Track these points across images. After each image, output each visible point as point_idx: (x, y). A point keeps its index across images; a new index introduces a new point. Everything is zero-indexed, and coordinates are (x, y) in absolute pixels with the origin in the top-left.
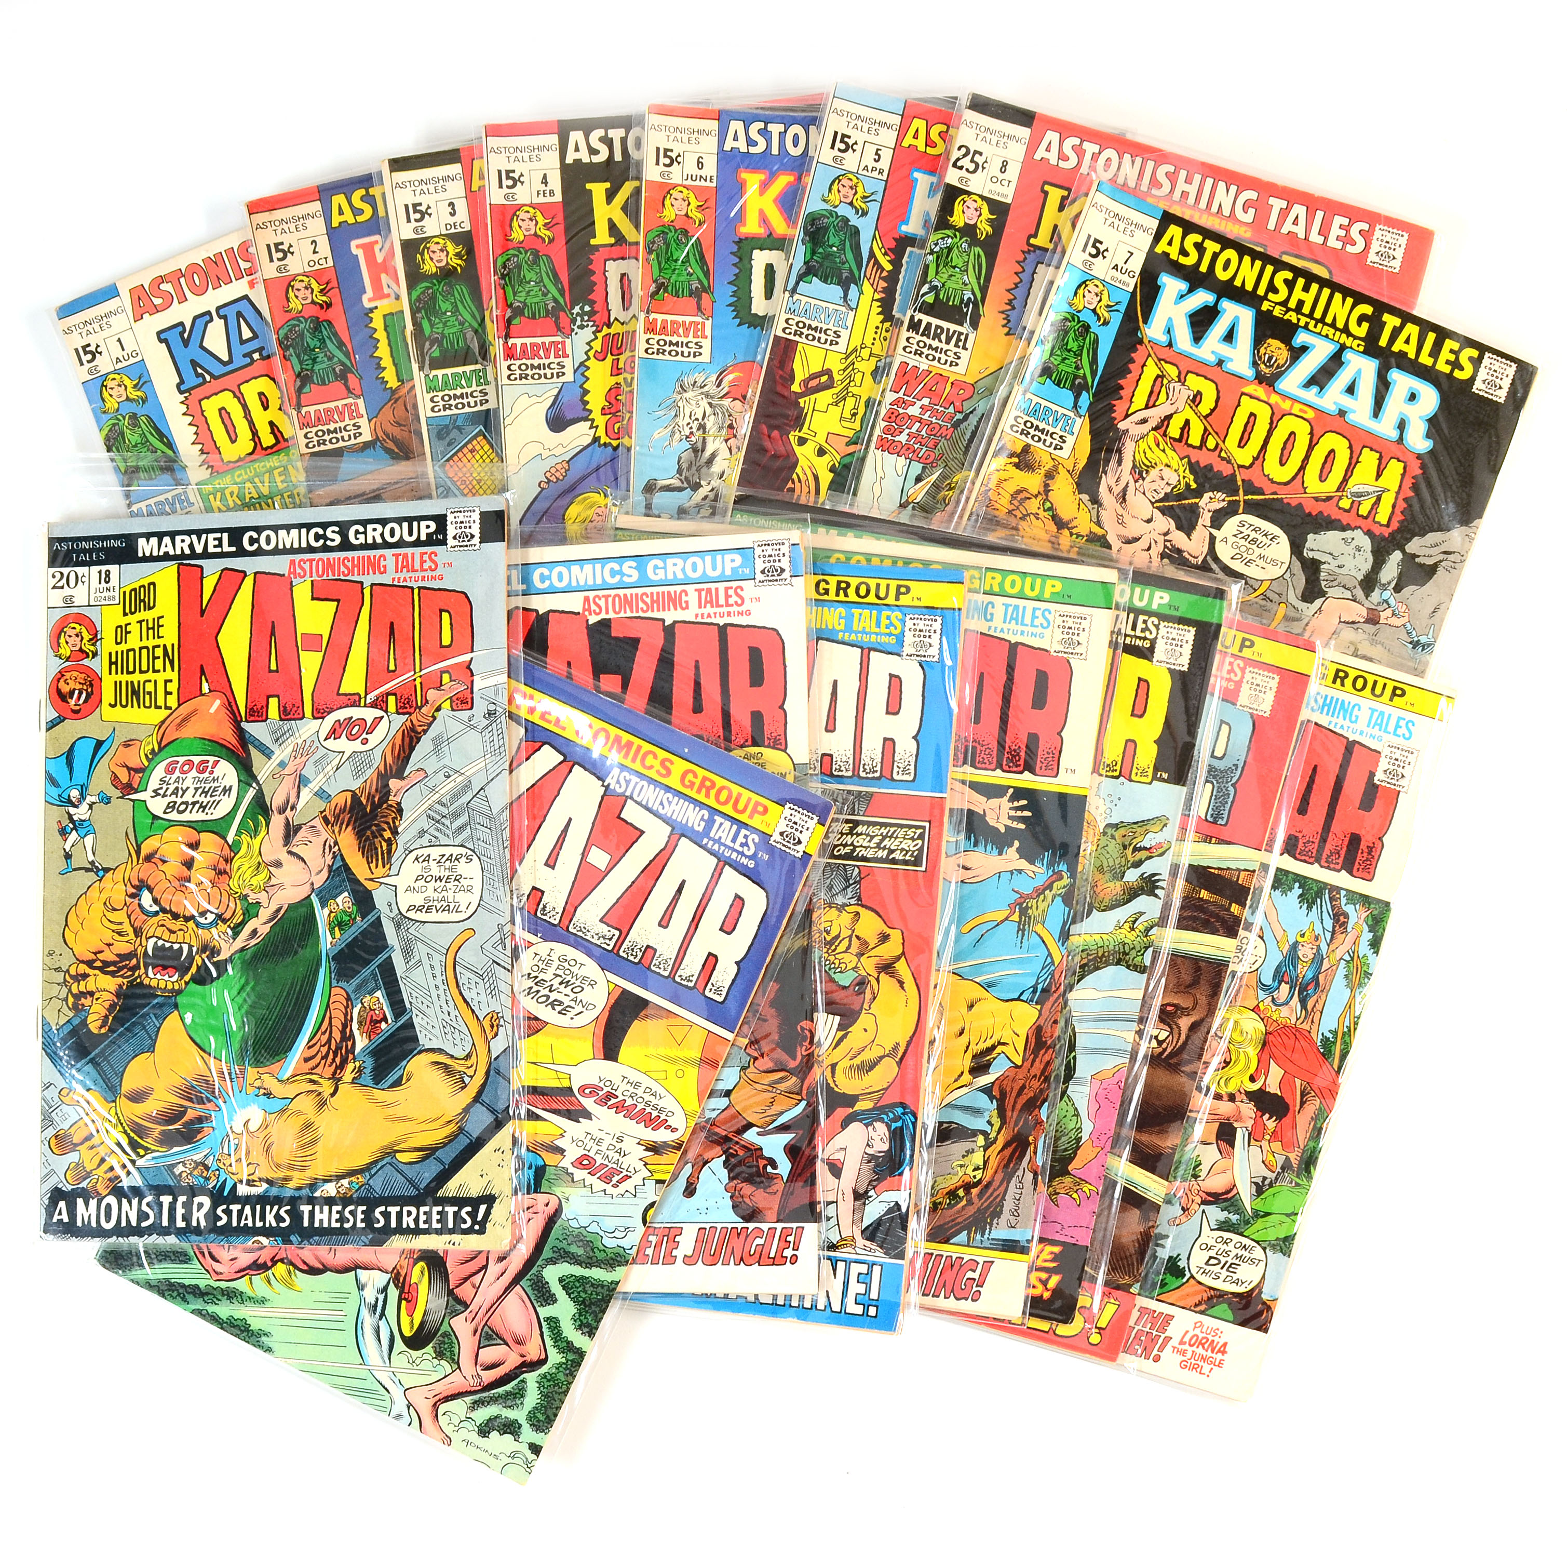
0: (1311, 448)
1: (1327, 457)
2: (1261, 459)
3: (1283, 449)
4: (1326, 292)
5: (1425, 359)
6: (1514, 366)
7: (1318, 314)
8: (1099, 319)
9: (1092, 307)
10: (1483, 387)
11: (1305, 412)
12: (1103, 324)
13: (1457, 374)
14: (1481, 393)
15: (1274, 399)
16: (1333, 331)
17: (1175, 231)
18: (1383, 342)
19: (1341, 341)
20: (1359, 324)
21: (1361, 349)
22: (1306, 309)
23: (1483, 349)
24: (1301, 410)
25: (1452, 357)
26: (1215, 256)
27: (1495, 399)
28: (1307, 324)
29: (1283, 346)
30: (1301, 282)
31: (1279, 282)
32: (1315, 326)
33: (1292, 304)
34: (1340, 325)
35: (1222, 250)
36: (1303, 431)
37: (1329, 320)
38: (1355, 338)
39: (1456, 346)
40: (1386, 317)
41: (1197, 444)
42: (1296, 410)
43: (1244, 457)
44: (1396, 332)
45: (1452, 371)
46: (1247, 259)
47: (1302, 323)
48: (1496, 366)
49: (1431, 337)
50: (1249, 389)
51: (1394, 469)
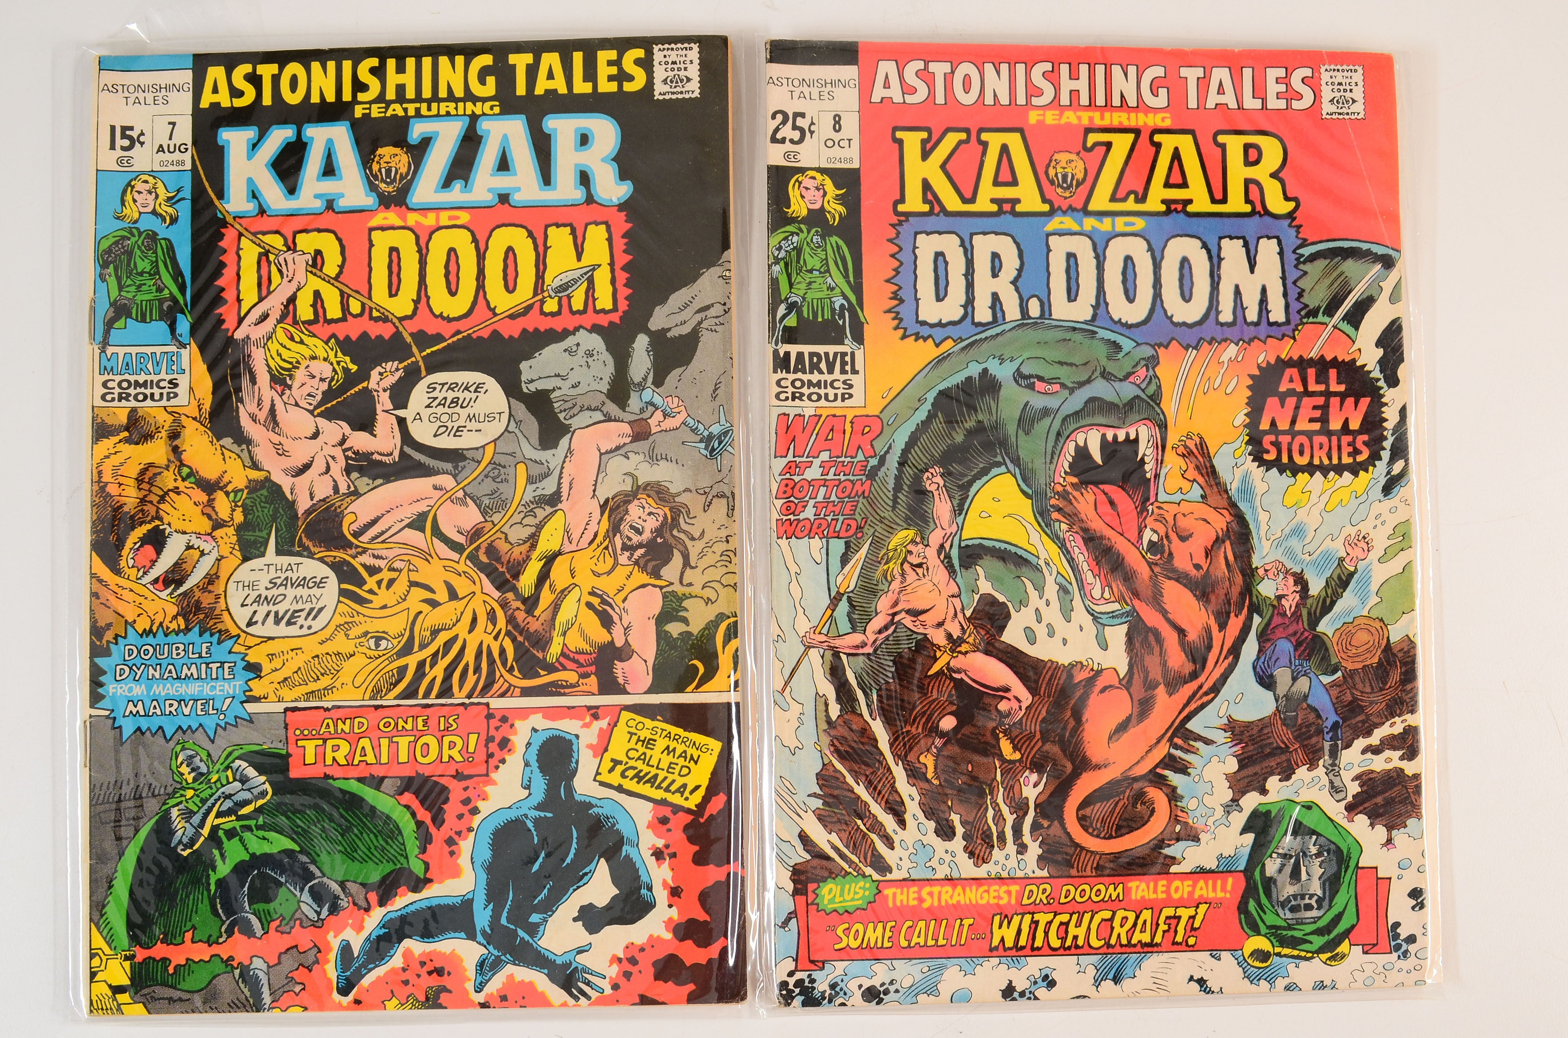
0: (481, 258)
1: (505, 260)
2: (424, 299)
3: (447, 275)
4: (427, 61)
5: (582, 87)
6: (696, 47)
7: (427, 93)
8: (164, 220)
9: (150, 209)
10: (666, 88)
11: (458, 218)
12: (171, 223)
13: (628, 87)
14: (667, 97)
15: (412, 219)
16: (453, 105)
17: (216, 73)
18: (521, 90)
19: (469, 112)
20: (482, 82)
21: (497, 110)
22: (410, 94)
23: (647, 43)
24: (451, 218)
25: (614, 70)
26: (276, 79)
27: (687, 96)
28: (418, 110)
29: (397, 150)
30: (391, 63)
31: (364, 75)
32: (429, 109)
33: (391, 95)
34: (459, 93)
35: (281, 70)
36: (462, 241)
37: (443, 93)
38: (484, 100)
39: (613, 55)
40: (513, 59)
41: (338, 314)
42: (444, 219)
43: (401, 305)
44: (532, 71)
45: (620, 86)
46: (316, 66)
47: (411, 112)
48: (673, 56)
49: (578, 58)
50: (378, 220)
51: (596, 236)
